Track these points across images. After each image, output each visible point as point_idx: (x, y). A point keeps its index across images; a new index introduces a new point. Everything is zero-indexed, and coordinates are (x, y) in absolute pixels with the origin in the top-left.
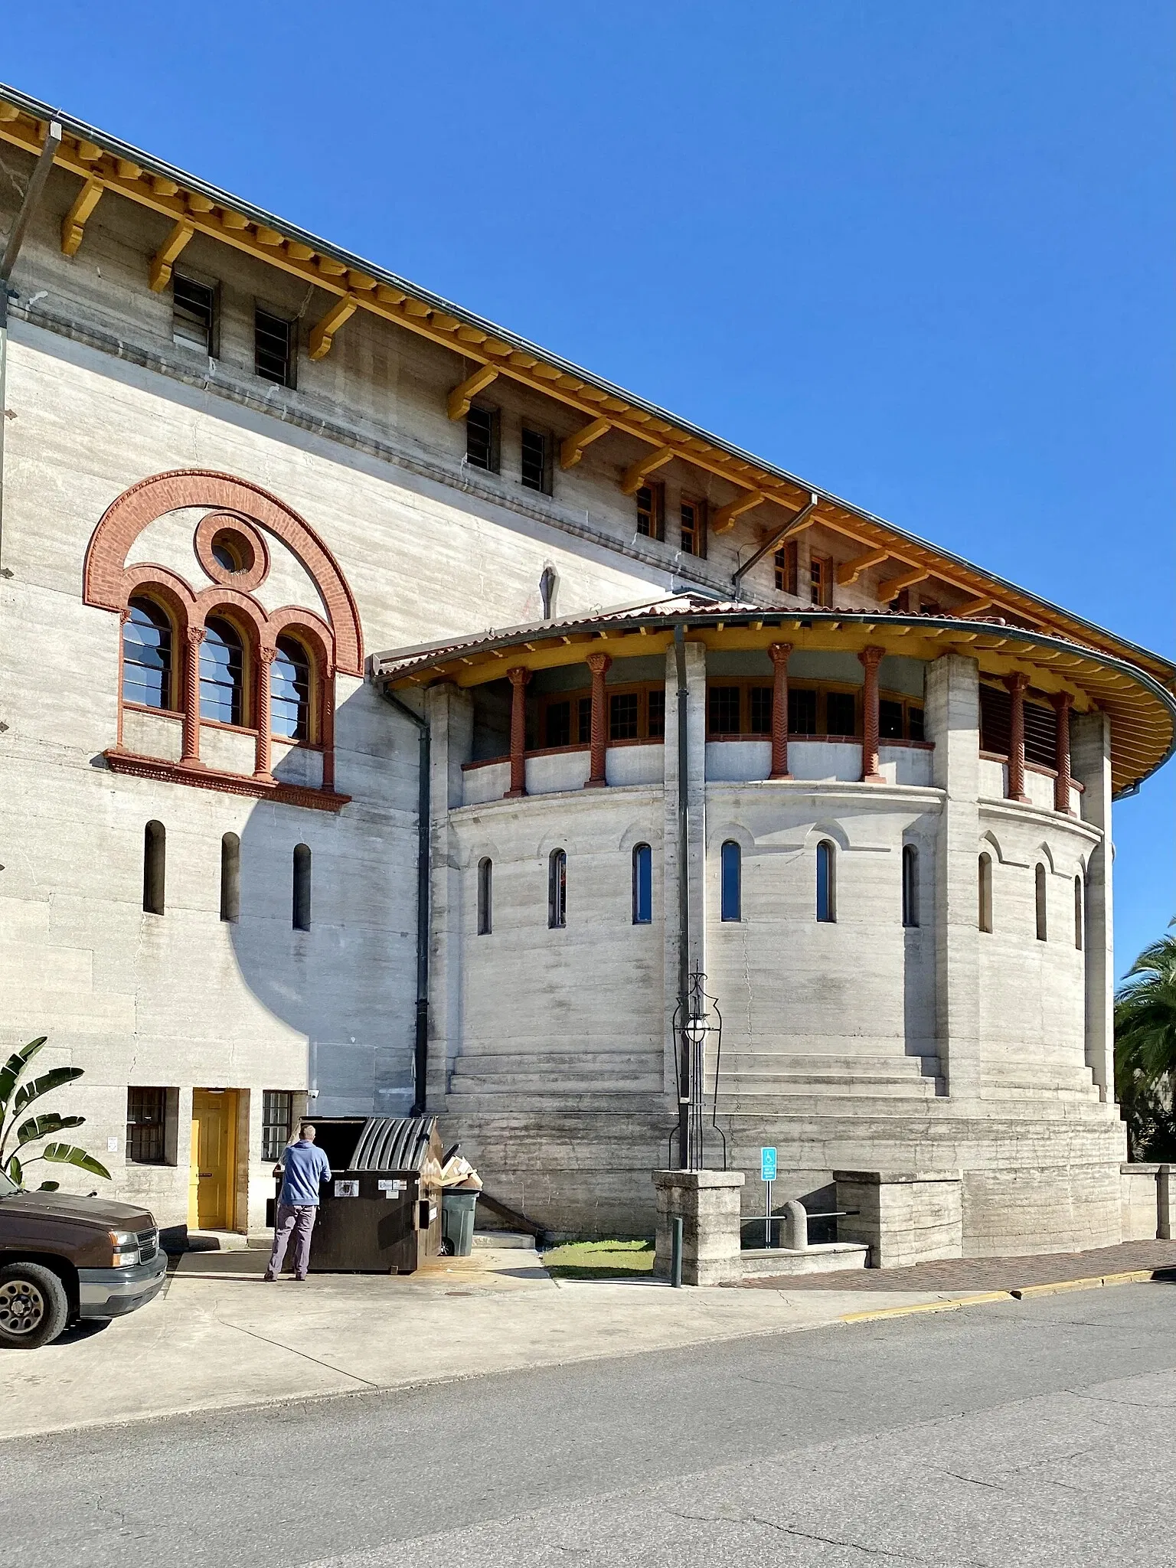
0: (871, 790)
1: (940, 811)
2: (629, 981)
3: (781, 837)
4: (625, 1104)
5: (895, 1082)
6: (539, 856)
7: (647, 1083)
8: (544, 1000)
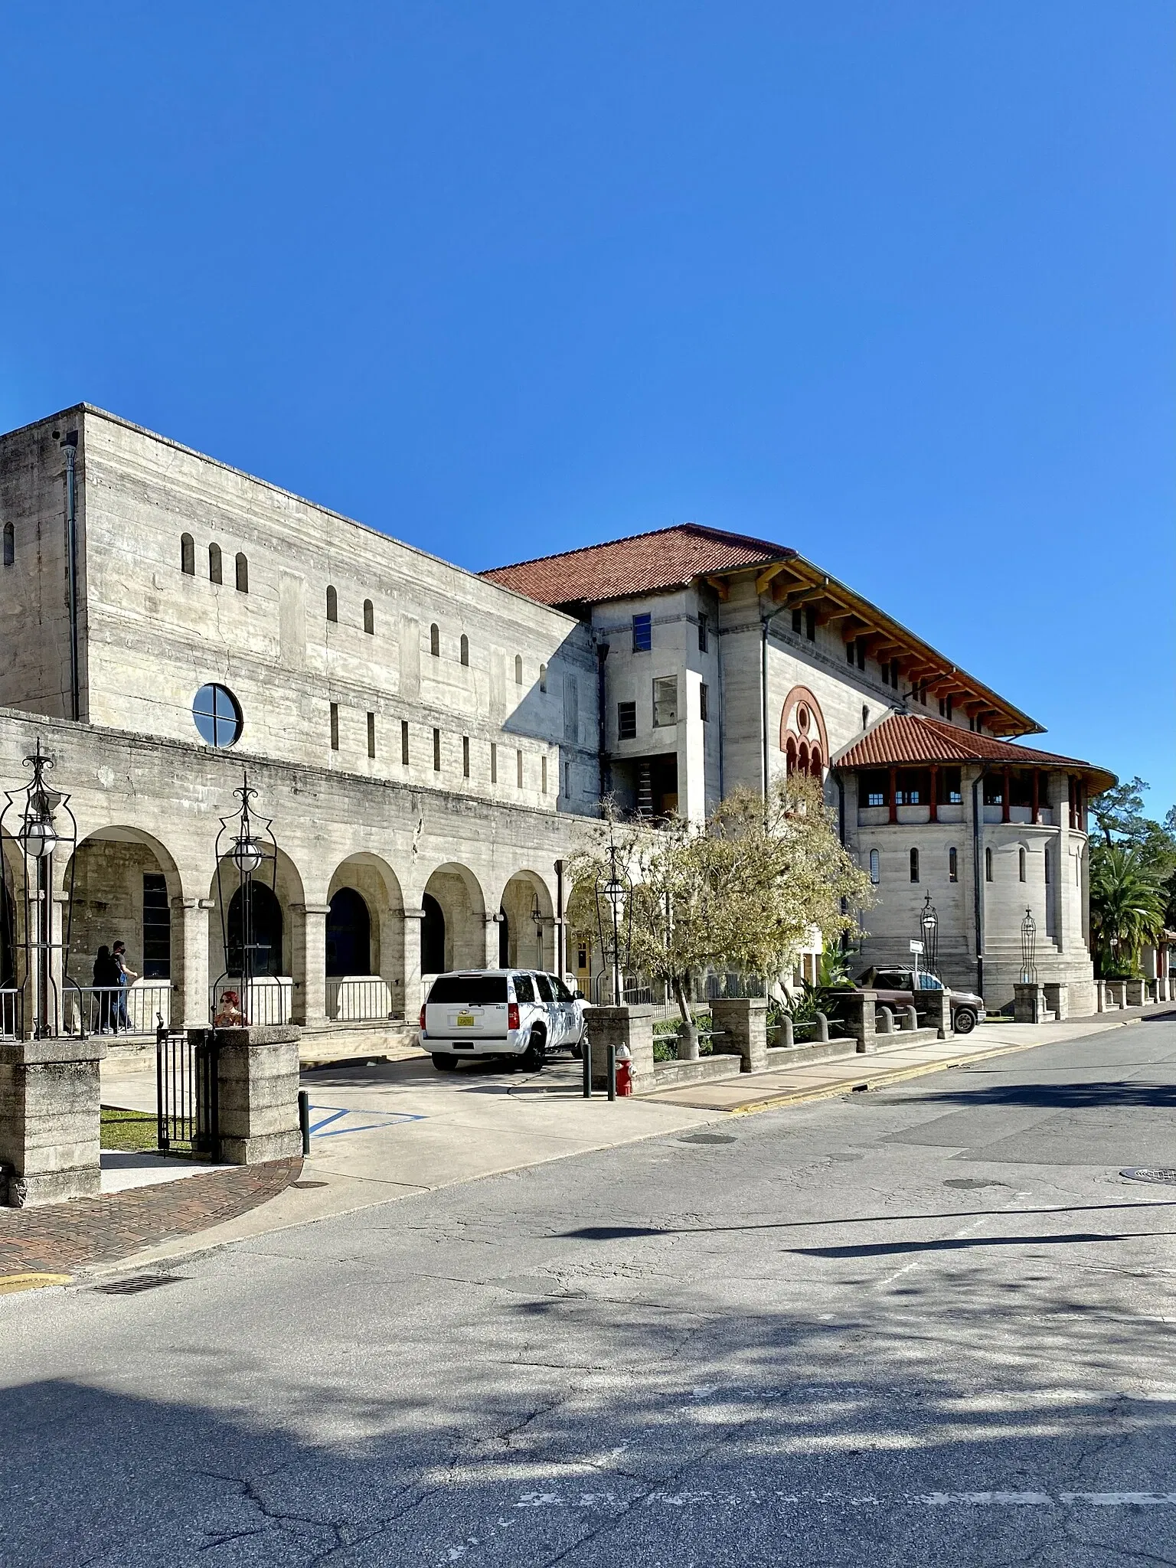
0: (1039, 828)
1: (1058, 835)
2: (949, 906)
3: (1007, 847)
4: (953, 959)
5: (1046, 947)
6: (906, 850)
7: (962, 950)
8: (911, 914)
